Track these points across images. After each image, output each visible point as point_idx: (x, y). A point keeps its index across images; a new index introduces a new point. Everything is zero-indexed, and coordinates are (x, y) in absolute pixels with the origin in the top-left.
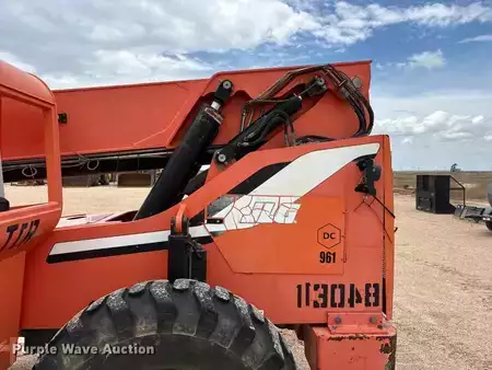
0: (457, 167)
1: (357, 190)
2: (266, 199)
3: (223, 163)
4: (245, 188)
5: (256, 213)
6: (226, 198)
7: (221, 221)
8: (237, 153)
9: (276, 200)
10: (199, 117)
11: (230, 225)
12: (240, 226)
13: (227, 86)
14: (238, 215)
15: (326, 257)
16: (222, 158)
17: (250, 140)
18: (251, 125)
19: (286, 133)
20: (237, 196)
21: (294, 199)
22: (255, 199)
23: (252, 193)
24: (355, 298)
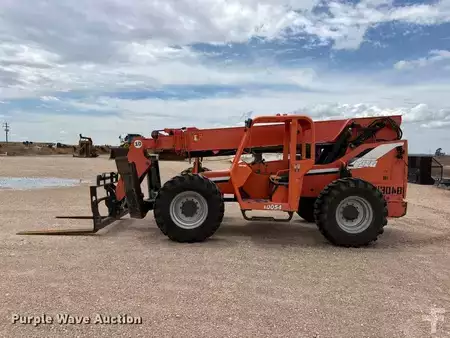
0: (442, 151)
2: (367, 159)
3: (353, 148)
5: (363, 164)
7: (352, 166)
8: (357, 145)
9: (370, 159)
12: (358, 167)
14: (358, 164)
15: (385, 178)
19: (373, 138)
24: (394, 191)
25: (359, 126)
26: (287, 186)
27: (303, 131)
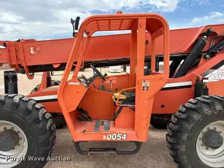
4: (216, 67)
5: (220, 76)
6: (210, 71)
7: (208, 79)
8: (213, 55)
11: (210, 80)
12: (214, 81)
14: (213, 76)
16: (208, 56)
20: (214, 70)
22: (220, 71)
25: (215, 34)
26: (134, 109)
27: (153, 39)
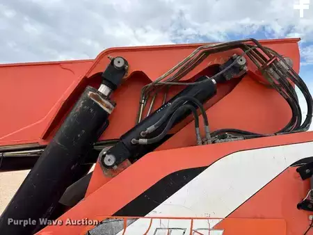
1: (299, 206)
2: (173, 224)
3: (111, 167)
6: (114, 223)
9: (186, 224)
10: (80, 104)
13: (119, 64)
16: (110, 160)
17: (148, 136)
18: (152, 115)
19: (197, 125)
20: (128, 219)
21: (214, 223)
22: (156, 223)
23: (151, 214)
